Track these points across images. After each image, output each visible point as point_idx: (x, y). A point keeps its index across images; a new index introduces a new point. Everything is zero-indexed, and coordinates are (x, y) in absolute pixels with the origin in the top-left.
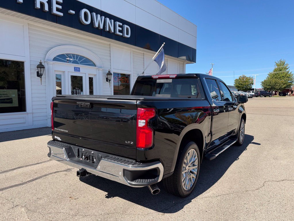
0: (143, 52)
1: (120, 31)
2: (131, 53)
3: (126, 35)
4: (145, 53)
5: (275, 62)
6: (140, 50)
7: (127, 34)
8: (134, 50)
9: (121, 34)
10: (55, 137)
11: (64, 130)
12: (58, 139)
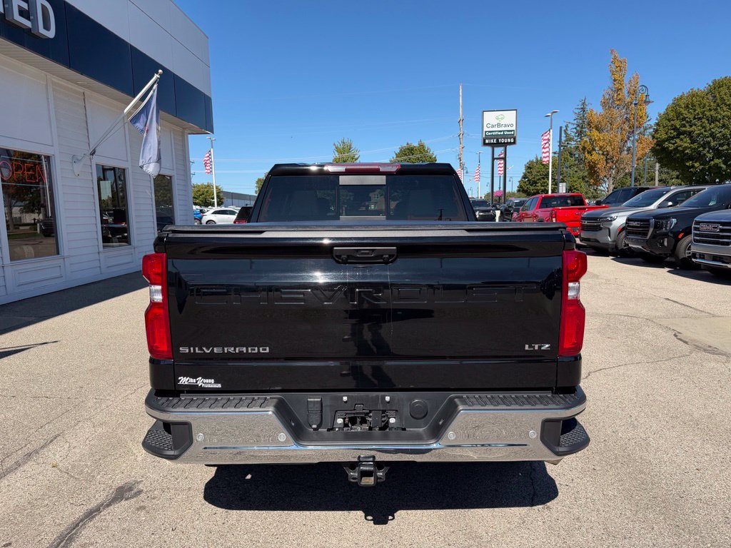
0: (81, 90)
1: (22, 13)
2: (47, 89)
3: (42, 31)
4: (88, 92)
5: (334, 145)
6: (75, 82)
7: (47, 27)
8: (56, 79)
9: (28, 24)
10: (184, 380)
11: (244, 349)
12: (200, 384)
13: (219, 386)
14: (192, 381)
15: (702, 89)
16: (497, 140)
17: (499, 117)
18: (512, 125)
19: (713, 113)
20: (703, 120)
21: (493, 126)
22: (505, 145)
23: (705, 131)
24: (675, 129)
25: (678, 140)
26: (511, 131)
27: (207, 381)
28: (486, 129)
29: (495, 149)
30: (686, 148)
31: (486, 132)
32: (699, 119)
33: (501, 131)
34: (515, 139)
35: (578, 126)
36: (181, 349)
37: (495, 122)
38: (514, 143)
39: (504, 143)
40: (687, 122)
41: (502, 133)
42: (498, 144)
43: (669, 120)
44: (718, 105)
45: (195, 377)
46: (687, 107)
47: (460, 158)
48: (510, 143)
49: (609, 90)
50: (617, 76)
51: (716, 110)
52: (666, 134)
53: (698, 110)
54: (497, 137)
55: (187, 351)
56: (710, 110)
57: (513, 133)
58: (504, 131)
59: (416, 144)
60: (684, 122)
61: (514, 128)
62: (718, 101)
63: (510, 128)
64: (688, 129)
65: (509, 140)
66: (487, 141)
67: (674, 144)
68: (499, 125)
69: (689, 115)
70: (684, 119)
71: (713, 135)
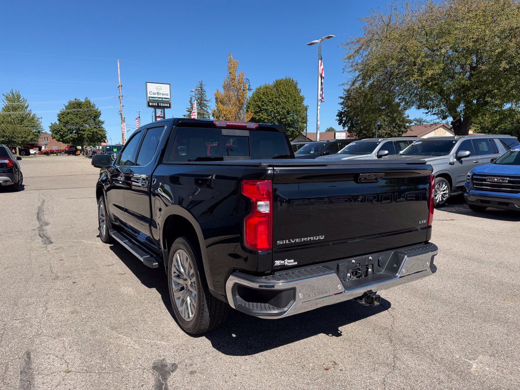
10: (278, 263)
11: (312, 238)
12: (286, 263)
13: (296, 263)
14: (282, 262)
15: (271, 84)
16: (158, 104)
17: (159, 88)
18: (167, 95)
19: (277, 99)
20: (273, 103)
21: (154, 94)
22: (164, 108)
23: (275, 110)
24: (259, 107)
25: (260, 114)
26: (167, 98)
27: (290, 261)
28: (149, 95)
29: (157, 110)
30: (265, 119)
31: (149, 97)
32: (271, 102)
33: (160, 98)
34: (170, 104)
35: (199, 99)
36: (278, 242)
37: (156, 91)
38: (170, 107)
39: (163, 106)
40: (265, 103)
41: (161, 99)
42: (158, 107)
43: (255, 101)
44: (280, 95)
45: (283, 260)
46: (264, 94)
47: (121, 114)
48: (167, 107)
49: (227, 79)
50: (231, 71)
51: (279, 98)
52: (254, 109)
53: (270, 97)
54: (158, 102)
55: (282, 243)
56: (276, 98)
57: (168, 100)
58: (162, 98)
59: (83, 100)
60: (263, 103)
61: (169, 97)
62: (280, 93)
63: (166, 97)
64: (265, 107)
65: (166, 105)
66: (151, 104)
67: (258, 116)
68: (158, 93)
69: (265, 99)
70: (263, 101)
71: (278, 112)
